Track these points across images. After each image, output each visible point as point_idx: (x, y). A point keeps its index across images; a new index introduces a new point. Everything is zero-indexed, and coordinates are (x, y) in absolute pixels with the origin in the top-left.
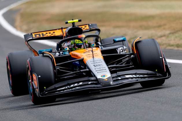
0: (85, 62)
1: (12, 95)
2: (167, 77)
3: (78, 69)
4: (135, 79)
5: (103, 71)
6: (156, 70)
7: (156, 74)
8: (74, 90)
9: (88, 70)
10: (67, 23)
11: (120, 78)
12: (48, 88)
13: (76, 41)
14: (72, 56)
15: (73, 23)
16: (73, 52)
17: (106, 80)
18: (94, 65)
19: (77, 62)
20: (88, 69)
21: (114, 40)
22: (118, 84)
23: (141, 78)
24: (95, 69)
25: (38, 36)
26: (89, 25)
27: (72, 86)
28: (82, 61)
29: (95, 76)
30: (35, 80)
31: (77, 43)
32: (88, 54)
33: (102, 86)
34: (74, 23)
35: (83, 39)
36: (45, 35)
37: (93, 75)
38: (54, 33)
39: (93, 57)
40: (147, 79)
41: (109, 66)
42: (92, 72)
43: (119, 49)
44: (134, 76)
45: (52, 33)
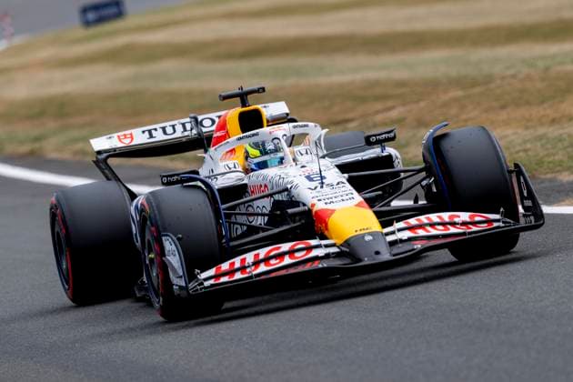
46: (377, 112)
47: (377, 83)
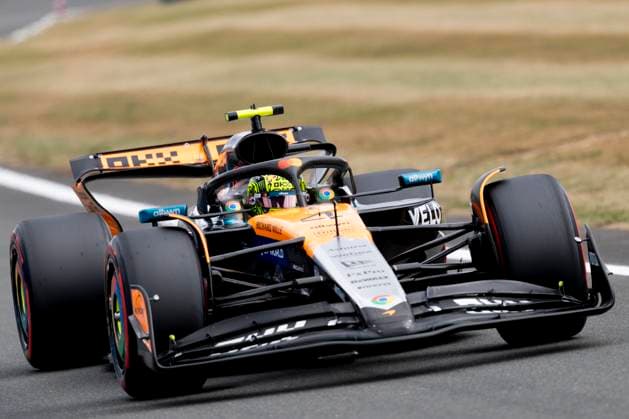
0: (308, 253)
1: (30, 367)
2: (598, 307)
3: (282, 275)
4: (488, 312)
5: (375, 282)
6: (561, 283)
7: (560, 297)
8: (279, 347)
9: (322, 279)
10: (233, 117)
11: (436, 309)
12: (182, 340)
13: (267, 183)
14: (258, 232)
15: (255, 120)
16: (261, 219)
17: (392, 313)
18: (343, 263)
19: (276, 253)
20: (321, 274)
21: (401, 180)
22: (431, 330)
23: (509, 308)
24: (349, 275)
25: (118, 164)
26: (295, 130)
27: (269, 332)
28: (297, 249)
29: (348, 298)
30: (140, 310)
31: (273, 188)
32: (318, 223)
33: (376, 335)
34: (259, 117)
35: (295, 172)
36: (144, 162)
37: (342, 296)
38: (174, 154)
39: (338, 234)
40: (528, 314)
41: (395, 267)
42: (338, 286)
43: (416, 210)
44: (486, 302)
45: (169, 156)
46: (562, 142)
47: (562, 103)
